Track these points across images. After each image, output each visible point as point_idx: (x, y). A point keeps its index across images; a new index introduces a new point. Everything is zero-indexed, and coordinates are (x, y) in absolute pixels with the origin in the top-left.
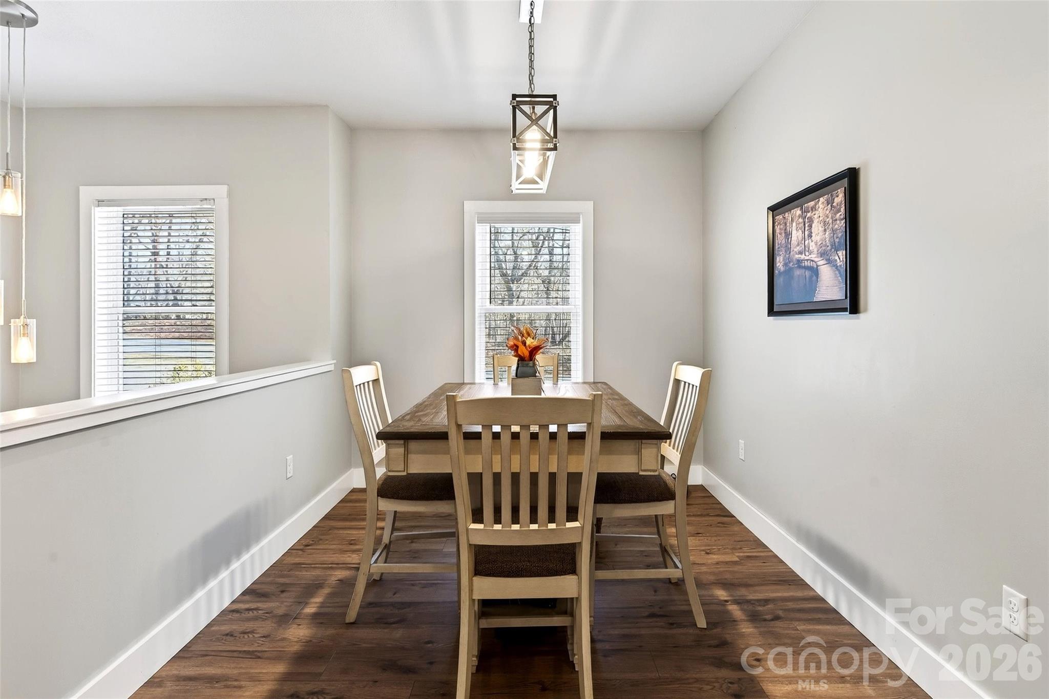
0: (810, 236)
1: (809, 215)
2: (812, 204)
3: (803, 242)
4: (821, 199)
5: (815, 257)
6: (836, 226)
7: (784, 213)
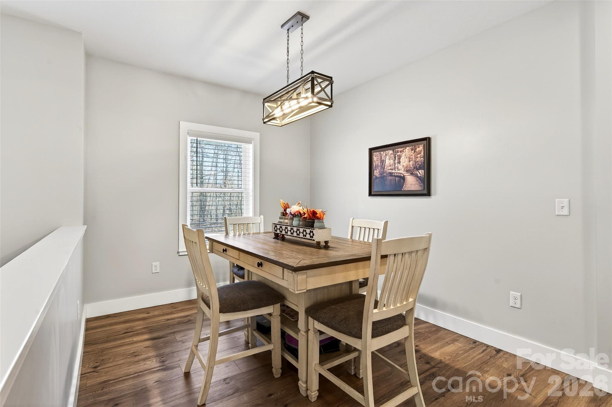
0: (399, 163)
1: (398, 154)
2: (402, 149)
3: (394, 165)
4: (408, 148)
5: (403, 172)
6: (418, 160)
7: (381, 152)
